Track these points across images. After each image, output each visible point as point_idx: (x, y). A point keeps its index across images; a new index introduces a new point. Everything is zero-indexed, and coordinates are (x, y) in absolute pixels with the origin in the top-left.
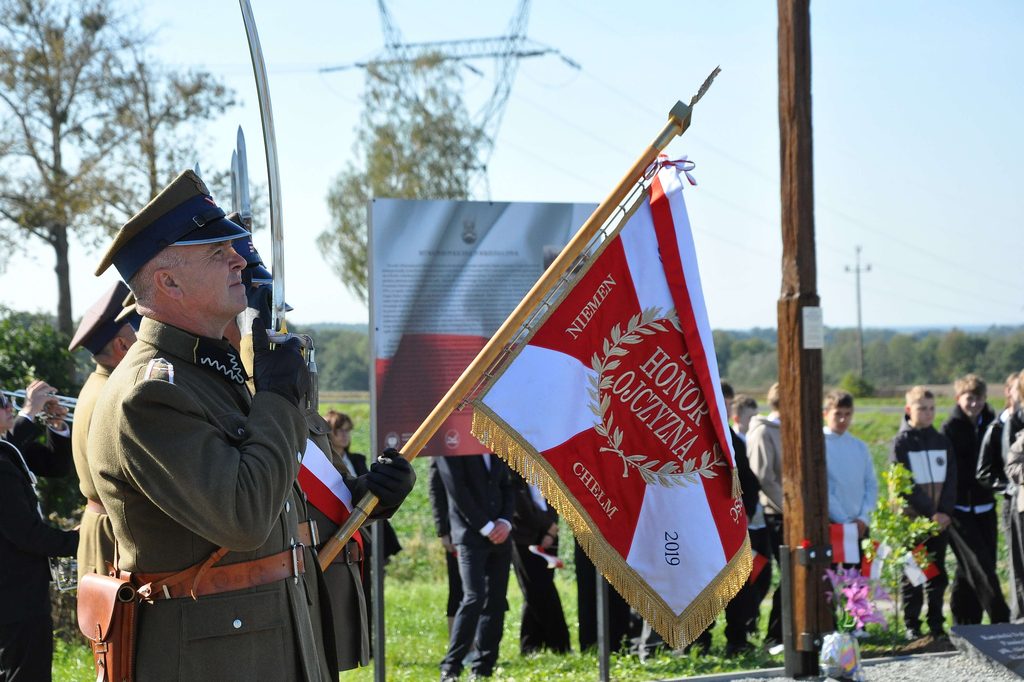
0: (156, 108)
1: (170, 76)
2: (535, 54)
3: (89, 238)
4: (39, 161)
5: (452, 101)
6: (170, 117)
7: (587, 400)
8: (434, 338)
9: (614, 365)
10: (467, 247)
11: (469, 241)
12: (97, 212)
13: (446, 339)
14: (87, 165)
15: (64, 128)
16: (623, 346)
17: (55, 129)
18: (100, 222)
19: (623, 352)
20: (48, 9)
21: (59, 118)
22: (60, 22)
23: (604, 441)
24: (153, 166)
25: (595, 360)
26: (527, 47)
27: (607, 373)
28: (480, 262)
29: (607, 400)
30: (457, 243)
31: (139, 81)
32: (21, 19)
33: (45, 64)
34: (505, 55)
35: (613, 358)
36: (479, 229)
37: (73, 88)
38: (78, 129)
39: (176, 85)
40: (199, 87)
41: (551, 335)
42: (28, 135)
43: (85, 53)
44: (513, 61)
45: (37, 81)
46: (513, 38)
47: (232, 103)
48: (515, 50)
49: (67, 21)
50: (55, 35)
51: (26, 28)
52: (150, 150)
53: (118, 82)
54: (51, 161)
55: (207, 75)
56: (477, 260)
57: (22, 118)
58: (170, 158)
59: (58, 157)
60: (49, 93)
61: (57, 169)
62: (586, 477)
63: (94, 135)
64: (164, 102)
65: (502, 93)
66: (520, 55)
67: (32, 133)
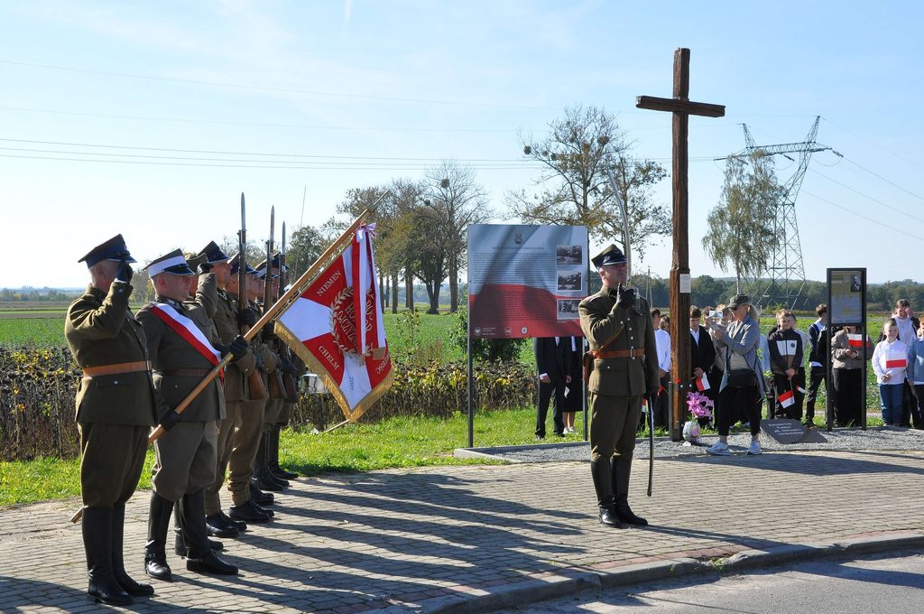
0: (628, 179)
1: (636, 164)
2: (820, 150)
3: (598, 238)
4: (577, 203)
5: (769, 173)
6: (635, 182)
7: (329, 321)
8: (499, 286)
9: (338, 307)
10: (517, 246)
11: (518, 243)
12: (600, 226)
13: (505, 286)
14: (597, 205)
15: (588, 188)
16: (341, 300)
17: (584, 189)
18: (600, 231)
19: (340, 303)
20: (584, 135)
21: (587, 184)
22: (589, 141)
23: (334, 338)
24: (626, 204)
25: (332, 305)
26: (817, 147)
27: (335, 311)
28: (524, 252)
29: (335, 321)
30: (512, 244)
31: (621, 166)
32: (572, 141)
33: (581, 161)
34: (805, 151)
35: (338, 305)
36: (523, 237)
37: (593, 171)
38: (595, 188)
39: (639, 168)
40: (649, 168)
41: (310, 294)
42: (573, 192)
43: (599, 153)
44: (809, 154)
45: (577, 169)
46: (809, 143)
47: (665, 175)
48: (810, 148)
49: (592, 141)
50: (587, 147)
51: (574, 145)
52: (625, 197)
53: (613, 168)
54: (582, 203)
55: (653, 163)
56: (521, 251)
57: (571, 184)
58: (633, 201)
59: (585, 201)
60: (582, 173)
61: (585, 206)
62: (325, 353)
63: (602, 191)
64: (632, 176)
65: (803, 169)
66: (812, 151)
67: (575, 191)
